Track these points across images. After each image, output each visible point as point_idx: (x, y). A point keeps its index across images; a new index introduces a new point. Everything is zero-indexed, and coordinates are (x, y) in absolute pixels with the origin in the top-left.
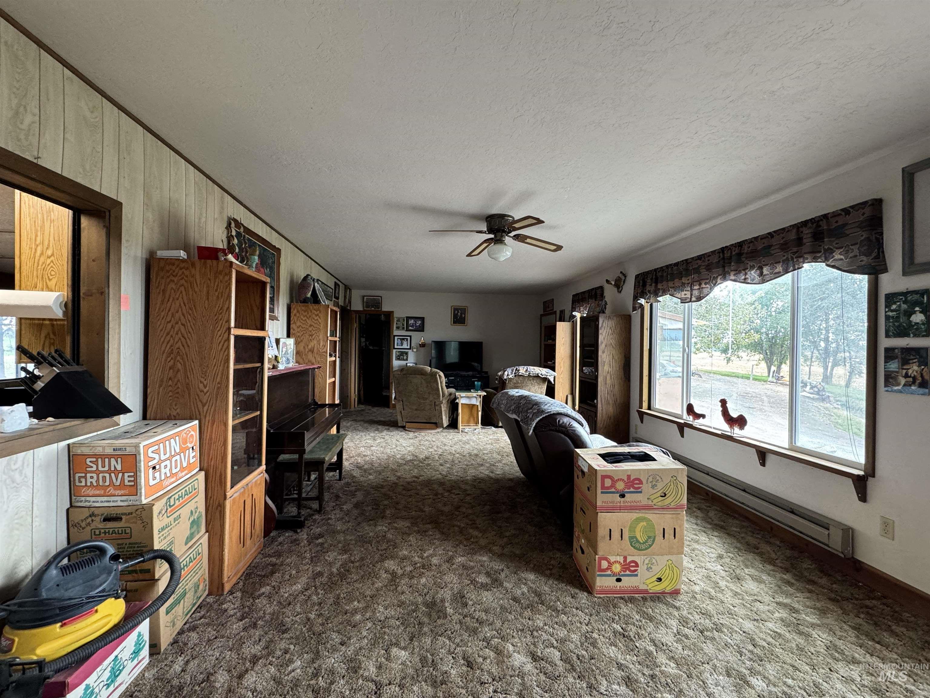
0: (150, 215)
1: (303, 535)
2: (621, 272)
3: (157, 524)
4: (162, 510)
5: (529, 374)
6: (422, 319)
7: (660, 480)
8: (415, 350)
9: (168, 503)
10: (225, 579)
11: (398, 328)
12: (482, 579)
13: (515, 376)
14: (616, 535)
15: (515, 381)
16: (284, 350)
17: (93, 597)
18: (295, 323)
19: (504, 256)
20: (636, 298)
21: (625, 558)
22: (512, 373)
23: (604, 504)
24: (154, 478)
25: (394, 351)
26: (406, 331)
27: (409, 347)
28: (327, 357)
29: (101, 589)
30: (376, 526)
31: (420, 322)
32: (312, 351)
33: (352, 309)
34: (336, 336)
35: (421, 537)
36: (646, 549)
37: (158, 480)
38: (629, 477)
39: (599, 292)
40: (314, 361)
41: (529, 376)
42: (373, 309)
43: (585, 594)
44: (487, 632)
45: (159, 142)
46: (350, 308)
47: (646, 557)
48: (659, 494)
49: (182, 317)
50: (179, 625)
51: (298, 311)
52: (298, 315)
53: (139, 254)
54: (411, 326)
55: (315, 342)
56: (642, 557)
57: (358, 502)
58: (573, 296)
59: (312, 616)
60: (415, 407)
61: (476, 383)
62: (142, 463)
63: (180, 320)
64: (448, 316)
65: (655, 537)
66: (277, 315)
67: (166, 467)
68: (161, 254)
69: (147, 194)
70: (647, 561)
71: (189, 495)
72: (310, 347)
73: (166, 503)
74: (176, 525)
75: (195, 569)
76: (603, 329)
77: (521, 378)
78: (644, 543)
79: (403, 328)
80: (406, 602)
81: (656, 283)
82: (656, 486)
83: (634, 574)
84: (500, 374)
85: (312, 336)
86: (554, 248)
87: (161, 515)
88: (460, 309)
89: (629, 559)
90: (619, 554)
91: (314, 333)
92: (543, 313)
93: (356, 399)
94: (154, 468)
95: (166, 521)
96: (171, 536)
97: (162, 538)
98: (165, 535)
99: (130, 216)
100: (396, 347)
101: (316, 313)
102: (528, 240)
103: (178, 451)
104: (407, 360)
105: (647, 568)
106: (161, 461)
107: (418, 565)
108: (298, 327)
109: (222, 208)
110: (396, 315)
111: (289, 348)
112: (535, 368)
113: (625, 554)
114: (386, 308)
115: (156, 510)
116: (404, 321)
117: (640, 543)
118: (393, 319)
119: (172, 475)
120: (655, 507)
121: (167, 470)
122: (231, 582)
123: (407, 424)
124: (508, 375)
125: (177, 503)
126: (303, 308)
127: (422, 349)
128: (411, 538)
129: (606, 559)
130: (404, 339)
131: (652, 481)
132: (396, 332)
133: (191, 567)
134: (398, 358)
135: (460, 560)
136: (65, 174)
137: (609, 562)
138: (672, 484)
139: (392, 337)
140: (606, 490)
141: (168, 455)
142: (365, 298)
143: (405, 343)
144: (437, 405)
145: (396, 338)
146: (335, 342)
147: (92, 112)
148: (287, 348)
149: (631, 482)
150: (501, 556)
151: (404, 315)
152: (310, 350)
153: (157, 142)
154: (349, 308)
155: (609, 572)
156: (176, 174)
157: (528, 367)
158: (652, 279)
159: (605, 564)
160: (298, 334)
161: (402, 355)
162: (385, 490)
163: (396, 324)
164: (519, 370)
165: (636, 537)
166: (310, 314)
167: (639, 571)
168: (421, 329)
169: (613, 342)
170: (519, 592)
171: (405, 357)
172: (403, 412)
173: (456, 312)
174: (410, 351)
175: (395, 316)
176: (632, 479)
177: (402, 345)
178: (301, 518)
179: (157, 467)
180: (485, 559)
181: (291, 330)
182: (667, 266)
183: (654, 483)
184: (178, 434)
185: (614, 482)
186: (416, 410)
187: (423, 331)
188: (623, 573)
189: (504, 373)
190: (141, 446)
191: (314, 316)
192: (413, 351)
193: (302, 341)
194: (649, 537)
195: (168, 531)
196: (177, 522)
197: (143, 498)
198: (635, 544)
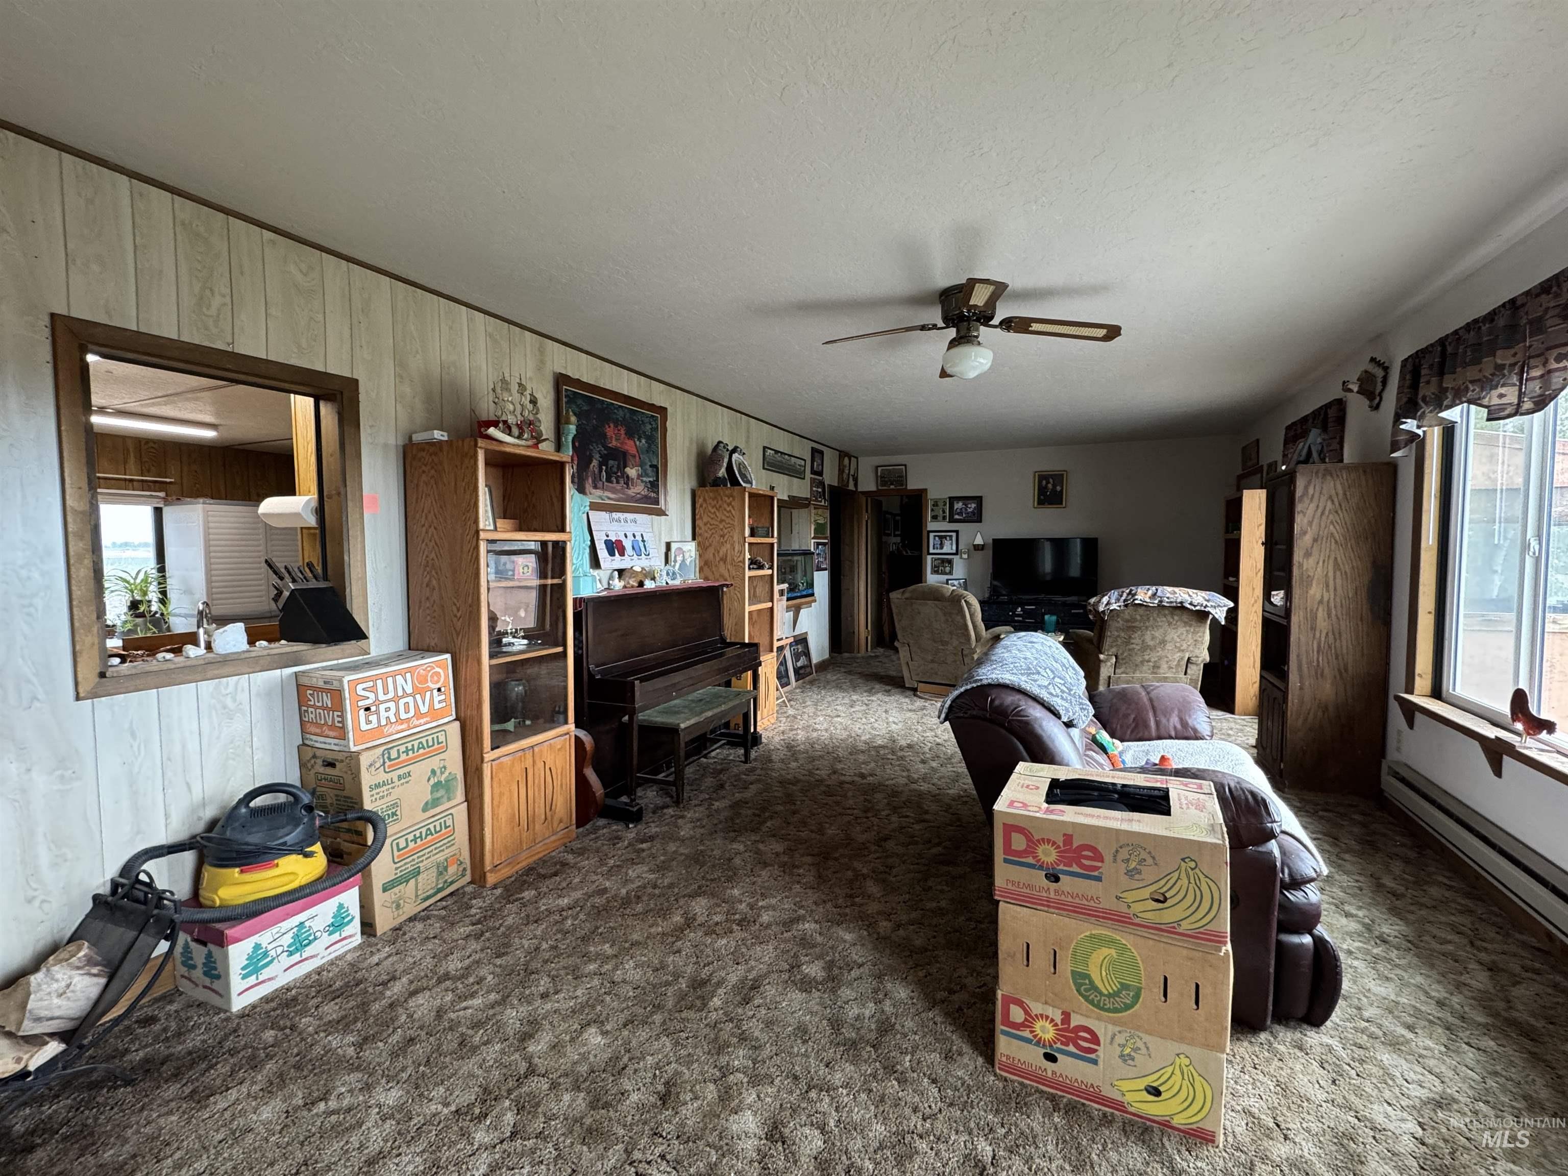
0: (408, 390)
1: (631, 833)
2: (1373, 360)
3: (367, 779)
4: (375, 762)
5: (1161, 601)
6: (979, 500)
7: (1150, 861)
8: (965, 556)
9: (386, 756)
10: (488, 867)
11: (935, 518)
12: (814, 970)
13: (1126, 606)
14: (1041, 960)
15: (1127, 617)
16: (679, 559)
17: (272, 849)
18: (701, 518)
19: (974, 368)
20: (1398, 419)
21: (1066, 1017)
22: (1118, 600)
23: (1010, 887)
24: (368, 722)
25: (929, 558)
26: (950, 522)
27: (954, 551)
28: (744, 569)
29: (281, 841)
30: (733, 840)
31: (973, 506)
32: (724, 560)
33: (859, 490)
34: (773, 537)
35: (782, 874)
36: (1116, 1011)
37: (375, 724)
38: (1068, 838)
39: (1332, 413)
40: (727, 575)
41: (1160, 606)
42: (892, 487)
43: (980, 1060)
44: (739, 1058)
45: (418, 290)
46: (856, 485)
47: (1118, 1029)
48: (1146, 893)
49: (435, 521)
50: (411, 909)
51: (705, 500)
52: (704, 506)
53: (392, 441)
54: (958, 514)
55: (728, 546)
56: (1110, 1027)
57: (741, 800)
58: (1288, 428)
59: (545, 946)
60: (930, 658)
61: (1047, 617)
62: (348, 702)
63: (432, 522)
64: (1029, 491)
65: (1140, 989)
66: (663, 508)
67: (387, 710)
68: (418, 437)
69: (401, 364)
70: (1120, 1039)
71: (428, 750)
72: (721, 553)
73: (383, 755)
74: (402, 784)
75: (438, 845)
76: (1306, 501)
77: (1141, 611)
78: (1110, 996)
79: (944, 518)
80: (669, 966)
81: (1441, 374)
82: (1140, 873)
83: (1088, 1055)
84: (1093, 600)
85: (723, 536)
86: (1102, 332)
87: (373, 769)
88: (1051, 476)
89: (1076, 1020)
90: (1050, 1001)
91: (726, 531)
92: (1240, 472)
93: (869, 638)
94: (368, 709)
95: (382, 777)
96: (393, 797)
97: (375, 796)
98: (381, 794)
99: (373, 395)
100: (931, 551)
101: (728, 501)
102: (1035, 327)
103: (409, 690)
104: (951, 573)
105: (1122, 1056)
106: (377, 702)
107: (737, 916)
108: (705, 524)
109: (542, 362)
110: (932, 495)
111: (687, 555)
112: (1176, 589)
113: (1066, 1007)
114: (913, 484)
115: (365, 760)
116: (945, 505)
117: (1101, 994)
118: (927, 501)
119: (399, 721)
120: (1137, 921)
121: (391, 714)
122: (499, 874)
123: (920, 684)
124: (1108, 603)
125: (403, 757)
126: (711, 494)
127: (980, 554)
128: (764, 873)
129: (1020, 1003)
130: (945, 537)
131: (1128, 860)
132: (931, 526)
133: (429, 842)
134: (935, 571)
135: (808, 926)
136: (272, 358)
137: (1027, 1012)
138: (1183, 875)
139: (925, 534)
140: (1014, 858)
141: (391, 695)
142: (880, 469)
143: (947, 543)
144: (966, 656)
145: (932, 535)
146: (772, 545)
147: (305, 275)
148: (684, 556)
149: (1075, 851)
150: (881, 942)
151: (946, 495)
152: (721, 559)
153: (415, 292)
154: (851, 487)
155: (1026, 1034)
156: (451, 328)
157: (1160, 588)
158: (1431, 367)
159: (1017, 1014)
160: (706, 535)
161: (944, 565)
162: (794, 788)
163: (932, 510)
164: (1135, 594)
165: (1088, 976)
166: (720, 502)
167: (1101, 1053)
168: (977, 517)
169: (1337, 531)
170: (853, 1011)
171: (948, 569)
172: (910, 663)
173: (1044, 482)
174: (956, 559)
175: (929, 497)
176: (1075, 845)
177: (942, 548)
178: (633, 807)
179: (373, 709)
180: (848, 937)
181: (697, 529)
182: (1468, 327)
183: (1133, 865)
184: (410, 670)
185: (1032, 844)
186: (932, 661)
187: (980, 521)
188: (1059, 1045)
189: (1099, 601)
190: (345, 680)
191: (725, 506)
192: (961, 558)
193: (710, 545)
194: (1125, 987)
195: (388, 790)
196: (403, 781)
197: (351, 744)
198: (1086, 990)
